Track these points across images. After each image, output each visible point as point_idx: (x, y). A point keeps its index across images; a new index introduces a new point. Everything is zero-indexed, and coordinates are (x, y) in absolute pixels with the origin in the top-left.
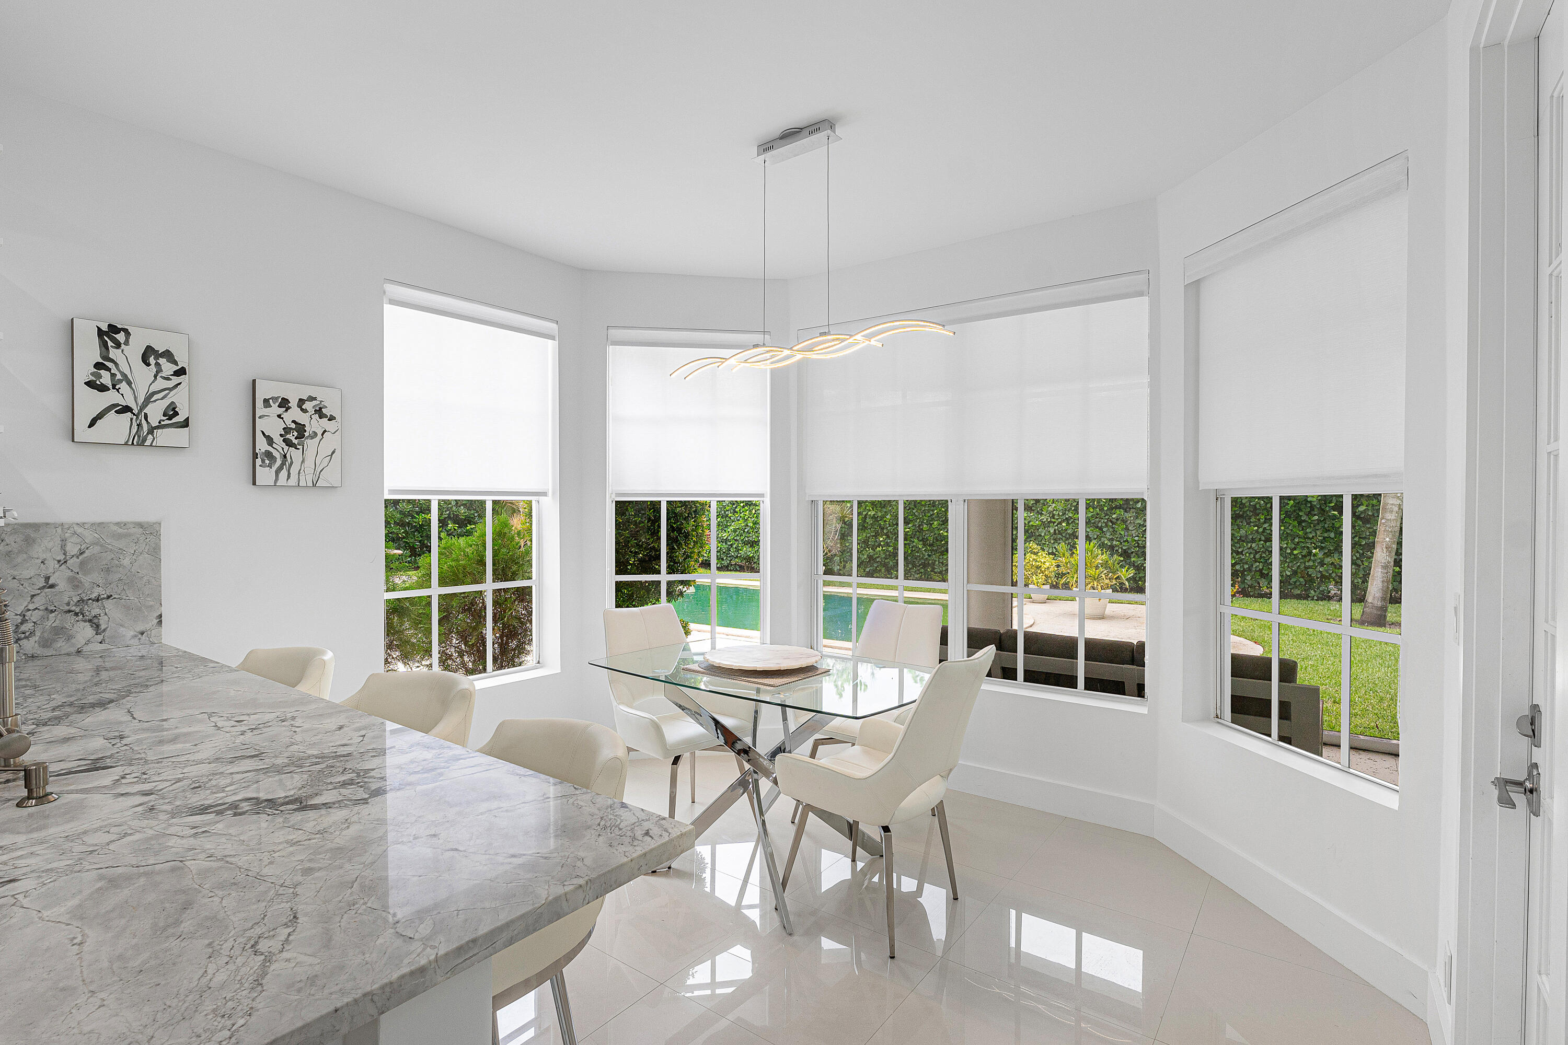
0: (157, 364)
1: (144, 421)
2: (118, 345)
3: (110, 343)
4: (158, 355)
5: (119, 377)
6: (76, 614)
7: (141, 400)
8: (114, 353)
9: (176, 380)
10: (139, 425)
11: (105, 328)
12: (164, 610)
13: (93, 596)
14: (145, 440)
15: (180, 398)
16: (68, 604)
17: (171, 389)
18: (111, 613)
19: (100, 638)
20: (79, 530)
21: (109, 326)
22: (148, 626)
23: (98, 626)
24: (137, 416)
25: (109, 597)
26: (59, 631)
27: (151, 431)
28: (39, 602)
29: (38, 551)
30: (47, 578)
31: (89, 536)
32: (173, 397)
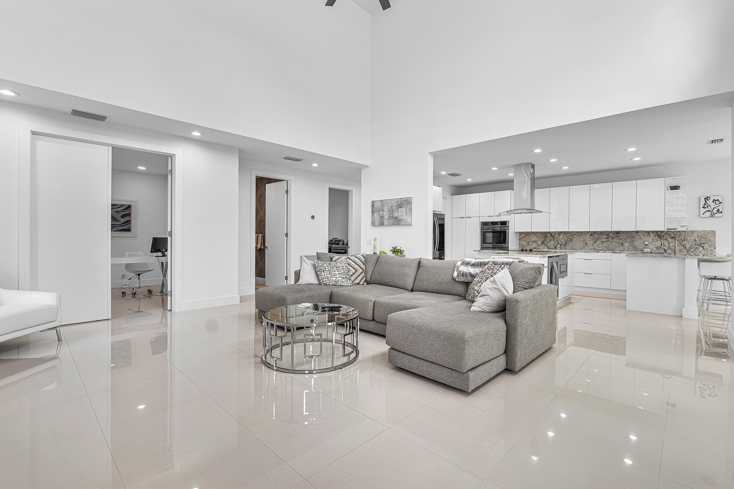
0: (716, 202)
1: (713, 213)
2: (708, 200)
3: (707, 200)
4: (716, 201)
5: (708, 205)
6: (700, 246)
7: (712, 209)
8: (707, 202)
9: (719, 204)
10: (712, 213)
11: (706, 198)
12: (716, 246)
13: (703, 243)
14: (713, 216)
15: (720, 208)
16: (698, 244)
17: (718, 206)
18: (706, 246)
19: (704, 250)
20: (701, 232)
21: (707, 197)
22: (713, 249)
23: (703, 248)
24: (711, 212)
25: (705, 243)
26: (697, 248)
27: (714, 214)
28: (694, 243)
29: (694, 235)
30: (695, 239)
31: (702, 233)
32: (719, 208)
